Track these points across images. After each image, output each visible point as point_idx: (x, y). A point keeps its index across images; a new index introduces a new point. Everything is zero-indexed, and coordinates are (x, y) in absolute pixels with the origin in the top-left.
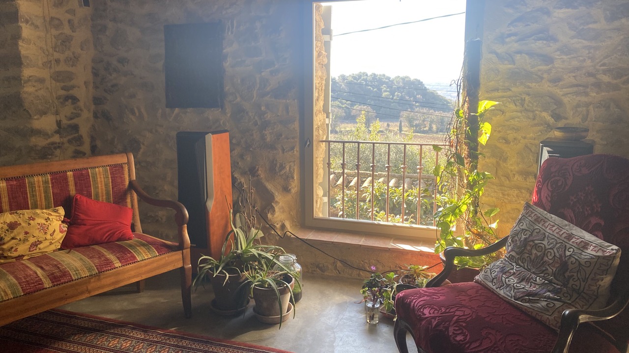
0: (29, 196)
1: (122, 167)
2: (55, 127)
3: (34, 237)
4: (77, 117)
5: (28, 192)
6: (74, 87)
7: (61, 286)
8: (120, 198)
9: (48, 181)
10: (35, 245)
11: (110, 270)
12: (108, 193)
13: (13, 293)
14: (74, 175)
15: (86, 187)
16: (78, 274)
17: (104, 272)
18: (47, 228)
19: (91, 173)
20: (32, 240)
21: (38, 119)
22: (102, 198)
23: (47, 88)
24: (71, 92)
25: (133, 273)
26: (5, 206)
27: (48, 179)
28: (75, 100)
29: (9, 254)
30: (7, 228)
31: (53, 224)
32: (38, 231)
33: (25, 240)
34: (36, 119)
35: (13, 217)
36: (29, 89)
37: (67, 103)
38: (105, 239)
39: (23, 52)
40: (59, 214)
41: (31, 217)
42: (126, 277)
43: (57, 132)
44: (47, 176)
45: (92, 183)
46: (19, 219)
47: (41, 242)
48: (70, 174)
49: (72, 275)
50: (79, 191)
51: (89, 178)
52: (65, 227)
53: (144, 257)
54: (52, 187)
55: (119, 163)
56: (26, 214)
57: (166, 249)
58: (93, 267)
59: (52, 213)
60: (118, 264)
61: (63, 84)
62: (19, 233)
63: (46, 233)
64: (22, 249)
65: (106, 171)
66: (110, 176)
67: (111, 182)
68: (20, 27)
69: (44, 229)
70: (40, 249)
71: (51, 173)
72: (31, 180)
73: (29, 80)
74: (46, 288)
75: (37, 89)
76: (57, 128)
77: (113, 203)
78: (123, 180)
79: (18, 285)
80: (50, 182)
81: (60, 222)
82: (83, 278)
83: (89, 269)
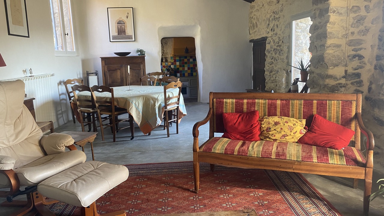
0: (290, 110)
1: (351, 103)
2: (343, 74)
3: (285, 132)
4: (361, 68)
5: (290, 108)
6: (361, 49)
7: (279, 160)
8: (346, 122)
9: (302, 104)
10: (284, 136)
11: (309, 162)
12: (338, 118)
13: (257, 155)
14: (317, 104)
15: (323, 111)
16: (290, 157)
17: (305, 161)
18: (293, 129)
19: (329, 103)
20: (283, 133)
21: (332, 69)
22: (334, 120)
23: (342, 50)
24: (359, 52)
25: (323, 169)
26: (278, 113)
27: (302, 103)
28: (361, 57)
29: (271, 137)
30: (274, 124)
31: (297, 128)
32: (287, 129)
33: (280, 132)
34: (331, 69)
35: (278, 119)
36: (329, 51)
37: (354, 59)
38: (322, 144)
39: (329, 30)
40: (302, 123)
41: (287, 121)
42: (318, 170)
43: (344, 77)
44: (302, 101)
45: (327, 109)
46: (281, 121)
47: (287, 136)
48: (315, 102)
49: (287, 157)
50: (319, 113)
51: (327, 106)
52: (304, 131)
53: (335, 162)
54: (303, 107)
55: (350, 99)
56: (285, 119)
57: (354, 163)
58: (300, 156)
59: (298, 122)
60: (315, 160)
61: (353, 47)
62: (278, 128)
63: (291, 131)
64: (278, 136)
65: (339, 104)
66: (341, 107)
67: (341, 111)
68: (329, 16)
69: (291, 129)
70: (286, 139)
71: (305, 100)
72: (293, 102)
73: (330, 46)
74: (272, 158)
75: (335, 51)
76: (345, 75)
77: (341, 124)
78: (351, 111)
79: (261, 152)
80: (303, 105)
81: (303, 128)
82: (292, 160)
83: (298, 157)
